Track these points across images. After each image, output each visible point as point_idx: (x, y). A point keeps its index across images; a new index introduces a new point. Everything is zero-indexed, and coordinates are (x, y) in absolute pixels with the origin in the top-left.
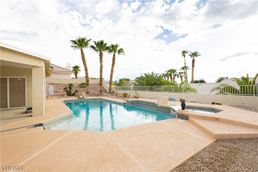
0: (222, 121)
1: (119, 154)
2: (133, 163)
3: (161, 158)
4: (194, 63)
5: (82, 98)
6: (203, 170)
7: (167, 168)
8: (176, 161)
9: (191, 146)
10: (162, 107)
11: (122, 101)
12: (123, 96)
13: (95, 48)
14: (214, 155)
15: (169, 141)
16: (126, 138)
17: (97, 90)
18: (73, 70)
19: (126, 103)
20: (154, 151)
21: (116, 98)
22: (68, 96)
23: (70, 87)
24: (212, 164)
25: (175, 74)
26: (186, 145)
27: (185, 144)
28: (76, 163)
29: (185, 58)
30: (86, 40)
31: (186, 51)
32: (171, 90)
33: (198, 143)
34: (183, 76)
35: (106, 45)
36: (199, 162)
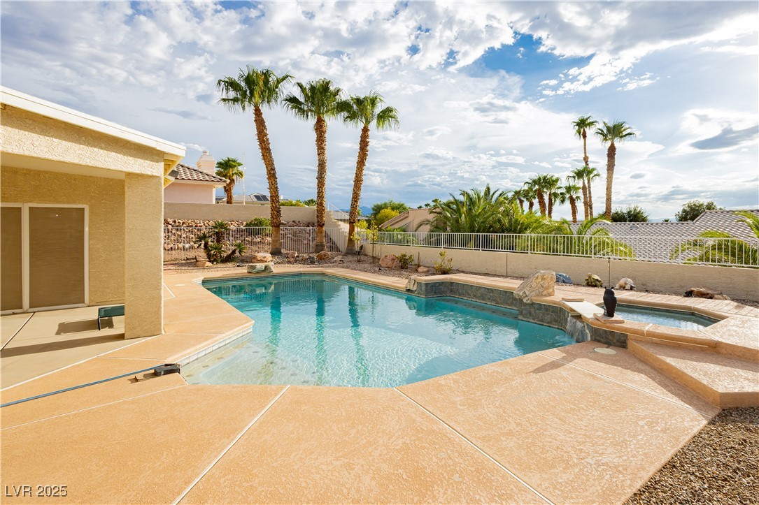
0: (730, 352)
1: (461, 461)
2: (512, 487)
3: (586, 469)
4: (614, 158)
5: (263, 271)
6: (710, 501)
7: (611, 498)
8: (629, 477)
9: (657, 430)
10: (536, 306)
11: (400, 282)
12: (397, 263)
13: (301, 103)
14: (727, 454)
15: (592, 417)
16: (462, 408)
17: (306, 242)
18: (218, 174)
19: (415, 288)
20: (558, 448)
21: (375, 272)
22: (212, 262)
23: (217, 233)
24: (729, 481)
25: (553, 191)
26: (643, 427)
27: (639, 423)
28: (345, 491)
29: (585, 141)
30: (272, 79)
31: (589, 121)
32: (550, 247)
33: (676, 420)
34: (578, 197)
35: (338, 96)
36: (692, 478)
